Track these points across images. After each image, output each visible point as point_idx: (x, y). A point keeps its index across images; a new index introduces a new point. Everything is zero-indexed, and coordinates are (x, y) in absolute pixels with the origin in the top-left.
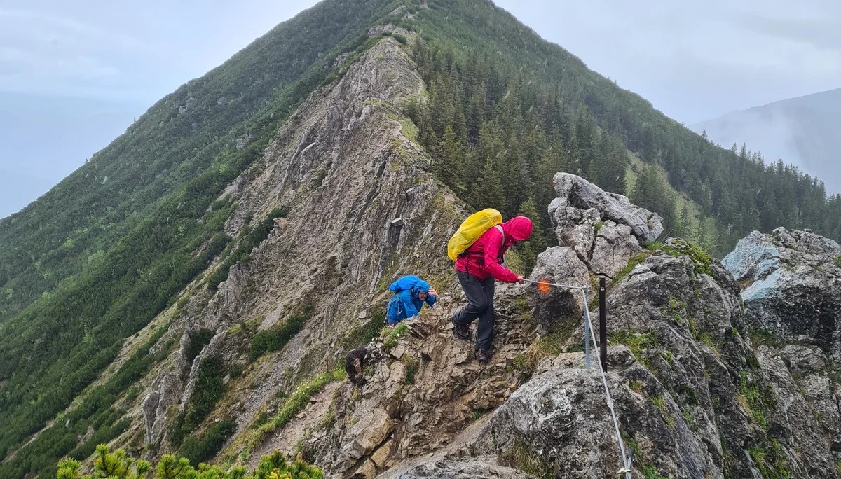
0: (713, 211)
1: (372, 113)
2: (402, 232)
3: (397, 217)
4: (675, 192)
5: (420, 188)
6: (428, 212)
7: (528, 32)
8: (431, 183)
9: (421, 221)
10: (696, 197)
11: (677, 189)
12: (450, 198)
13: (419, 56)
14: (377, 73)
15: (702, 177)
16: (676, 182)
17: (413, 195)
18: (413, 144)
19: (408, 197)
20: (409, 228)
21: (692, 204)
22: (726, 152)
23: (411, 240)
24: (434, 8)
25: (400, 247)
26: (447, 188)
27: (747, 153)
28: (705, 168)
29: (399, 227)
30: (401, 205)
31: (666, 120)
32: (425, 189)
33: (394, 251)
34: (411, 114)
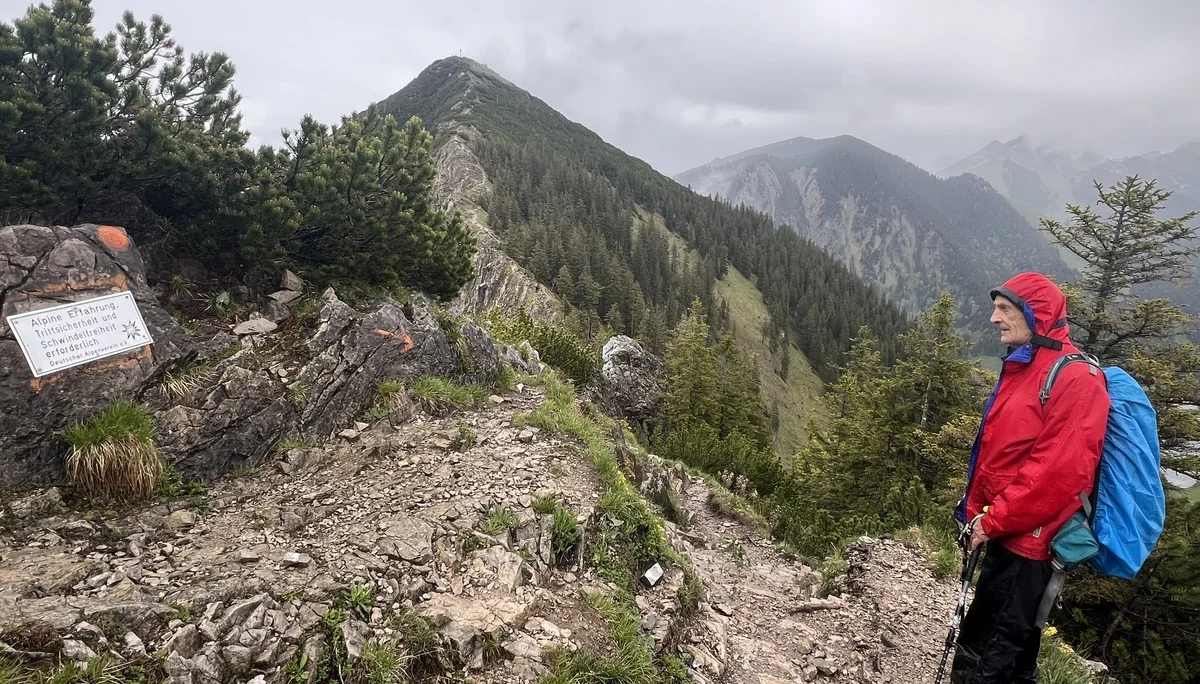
0: (696, 245)
1: (455, 206)
2: (487, 292)
3: (482, 282)
4: (669, 233)
5: (495, 263)
6: (502, 277)
7: (557, 114)
8: (501, 257)
9: (497, 284)
10: (684, 235)
11: (671, 231)
12: (514, 267)
13: (480, 151)
14: (452, 169)
15: (688, 220)
16: (670, 226)
17: (491, 267)
18: (487, 230)
19: (488, 269)
20: (491, 289)
21: (682, 240)
22: (705, 198)
23: (492, 296)
24: (486, 102)
25: (486, 300)
26: (512, 260)
27: (719, 200)
28: (691, 213)
29: (484, 289)
30: (484, 274)
31: (662, 177)
32: (498, 263)
33: (483, 304)
34: (482, 203)
